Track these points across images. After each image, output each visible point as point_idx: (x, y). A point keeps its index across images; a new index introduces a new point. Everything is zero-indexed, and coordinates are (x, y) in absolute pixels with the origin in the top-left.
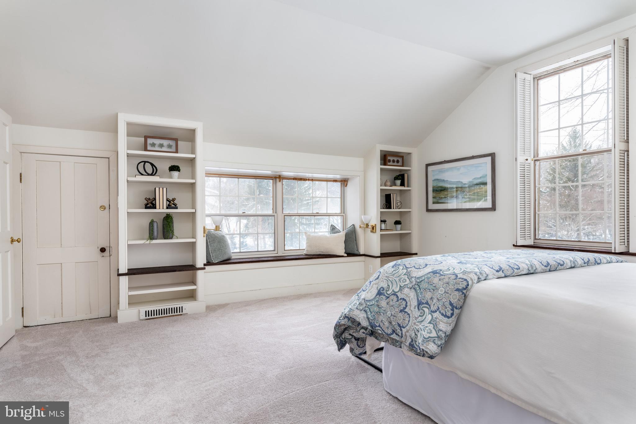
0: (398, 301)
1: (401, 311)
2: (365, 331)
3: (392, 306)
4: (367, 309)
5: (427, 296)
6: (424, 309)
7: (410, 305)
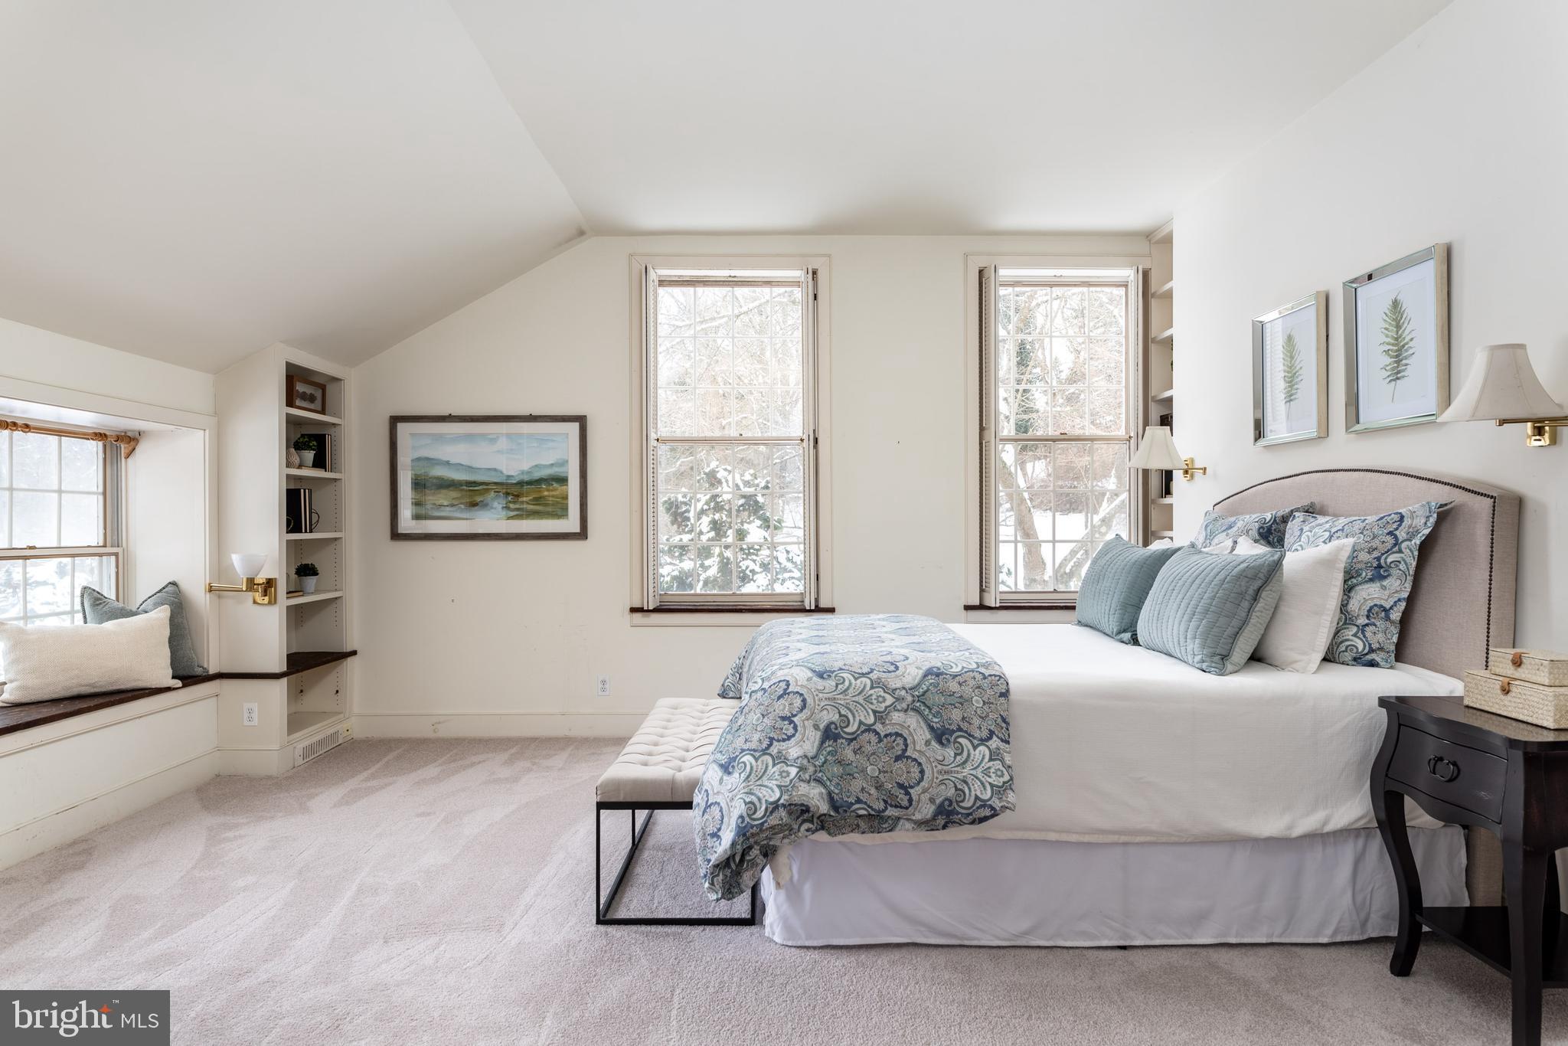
0: (880, 741)
1: (898, 758)
2: (811, 826)
3: (874, 754)
4: (820, 775)
5: (954, 717)
6: (960, 740)
7: (914, 742)
